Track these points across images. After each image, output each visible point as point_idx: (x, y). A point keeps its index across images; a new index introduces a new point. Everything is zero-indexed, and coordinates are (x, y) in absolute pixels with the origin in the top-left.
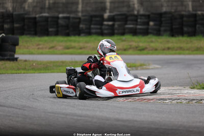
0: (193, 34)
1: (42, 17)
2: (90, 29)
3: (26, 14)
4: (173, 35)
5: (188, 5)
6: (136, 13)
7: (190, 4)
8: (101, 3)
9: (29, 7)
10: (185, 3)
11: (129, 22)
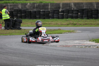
0: (96, 18)
1: (34, 11)
2: (53, 16)
3: (27, 10)
4: (88, 19)
5: (95, 6)
6: (73, 9)
7: (95, 5)
8: (58, 5)
9: (28, 7)
10: (93, 5)
11: (70, 13)
